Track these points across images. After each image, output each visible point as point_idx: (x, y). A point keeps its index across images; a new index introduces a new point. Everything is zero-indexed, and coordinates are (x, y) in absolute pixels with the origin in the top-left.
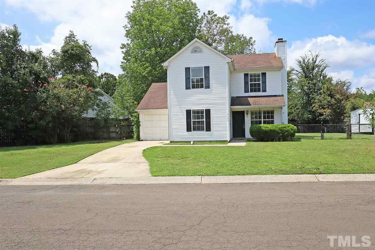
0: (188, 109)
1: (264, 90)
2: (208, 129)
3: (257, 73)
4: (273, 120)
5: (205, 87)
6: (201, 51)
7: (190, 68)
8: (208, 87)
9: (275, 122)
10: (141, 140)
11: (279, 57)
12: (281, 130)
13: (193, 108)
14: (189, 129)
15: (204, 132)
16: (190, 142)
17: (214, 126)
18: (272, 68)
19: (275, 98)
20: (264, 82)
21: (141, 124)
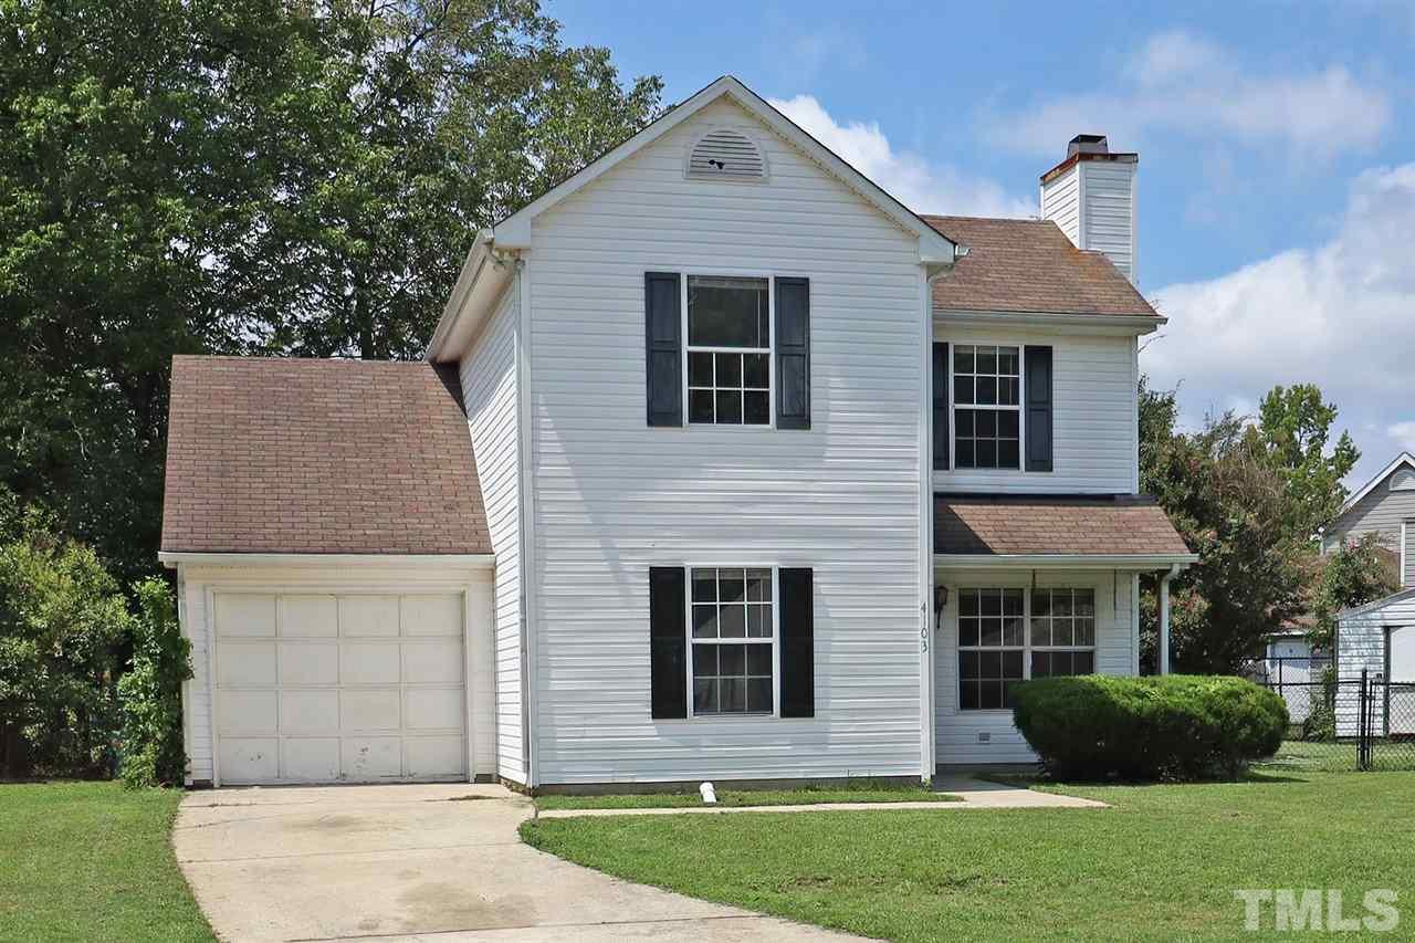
0: (665, 560)
1: (1042, 461)
2: (800, 702)
3: (997, 341)
4: (1090, 648)
5: (780, 416)
6: (752, 171)
7: (678, 275)
8: (798, 417)
9: (1099, 661)
10: (188, 781)
11: (1094, 254)
12: (1217, 714)
13: (697, 556)
14: (666, 702)
15: (774, 722)
16: (690, 790)
17: (834, 681)
18: (1094, 319)
19: (1110, 511)
20: (1042, 408)
21: (195, 659)
